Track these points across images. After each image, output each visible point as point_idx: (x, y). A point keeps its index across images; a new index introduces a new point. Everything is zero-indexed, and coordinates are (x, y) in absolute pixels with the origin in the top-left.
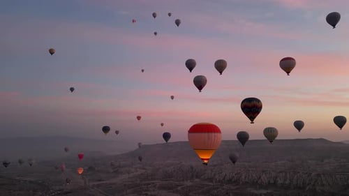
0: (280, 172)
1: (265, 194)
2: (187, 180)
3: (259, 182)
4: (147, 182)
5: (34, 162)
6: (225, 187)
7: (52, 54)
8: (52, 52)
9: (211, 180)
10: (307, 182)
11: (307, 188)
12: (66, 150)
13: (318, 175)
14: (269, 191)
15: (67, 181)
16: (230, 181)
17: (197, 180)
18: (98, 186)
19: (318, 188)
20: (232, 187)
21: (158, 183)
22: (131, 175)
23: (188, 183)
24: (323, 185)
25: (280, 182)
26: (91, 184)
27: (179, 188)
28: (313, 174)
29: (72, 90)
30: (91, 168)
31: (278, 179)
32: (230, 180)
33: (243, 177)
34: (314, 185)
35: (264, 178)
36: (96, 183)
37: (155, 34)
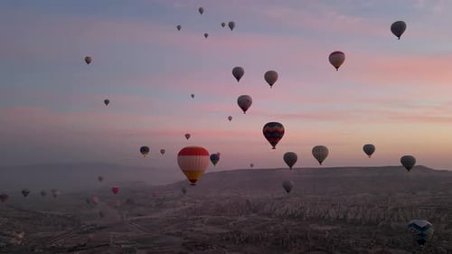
0: (352, 206)
1: (329, 231)
2: (241, 215)
3: (326, 217)
4: (195, 217)
5: (58, 193)
6: (285, 223)
7: (88, 63)
8: (88, 61)
9: (269, 215)
10: (382, 217)
11: (381, 224)
12: (100, 179)
13: (396, 209)
14: (335, 227)
15: (101, 215)
16: (292, 217)
17: (254, 215)
18: (137, 221)
19: (393, 224)
20: (294, 224)
21: (207, 218)
22: (177, 209)
23: (243, 218)
24: (400, 221)
25: (350, 216)
26: (129, 219)
27: (231, 223)
28: (390, 208)
29: (107, 102)
30: (129, 202)
31: (349, 214)
32: (293, 215)
33: (308, 212)
34: (389, 221)
35: (333, 213)
36: (135, 218)
37: (206, 35)
